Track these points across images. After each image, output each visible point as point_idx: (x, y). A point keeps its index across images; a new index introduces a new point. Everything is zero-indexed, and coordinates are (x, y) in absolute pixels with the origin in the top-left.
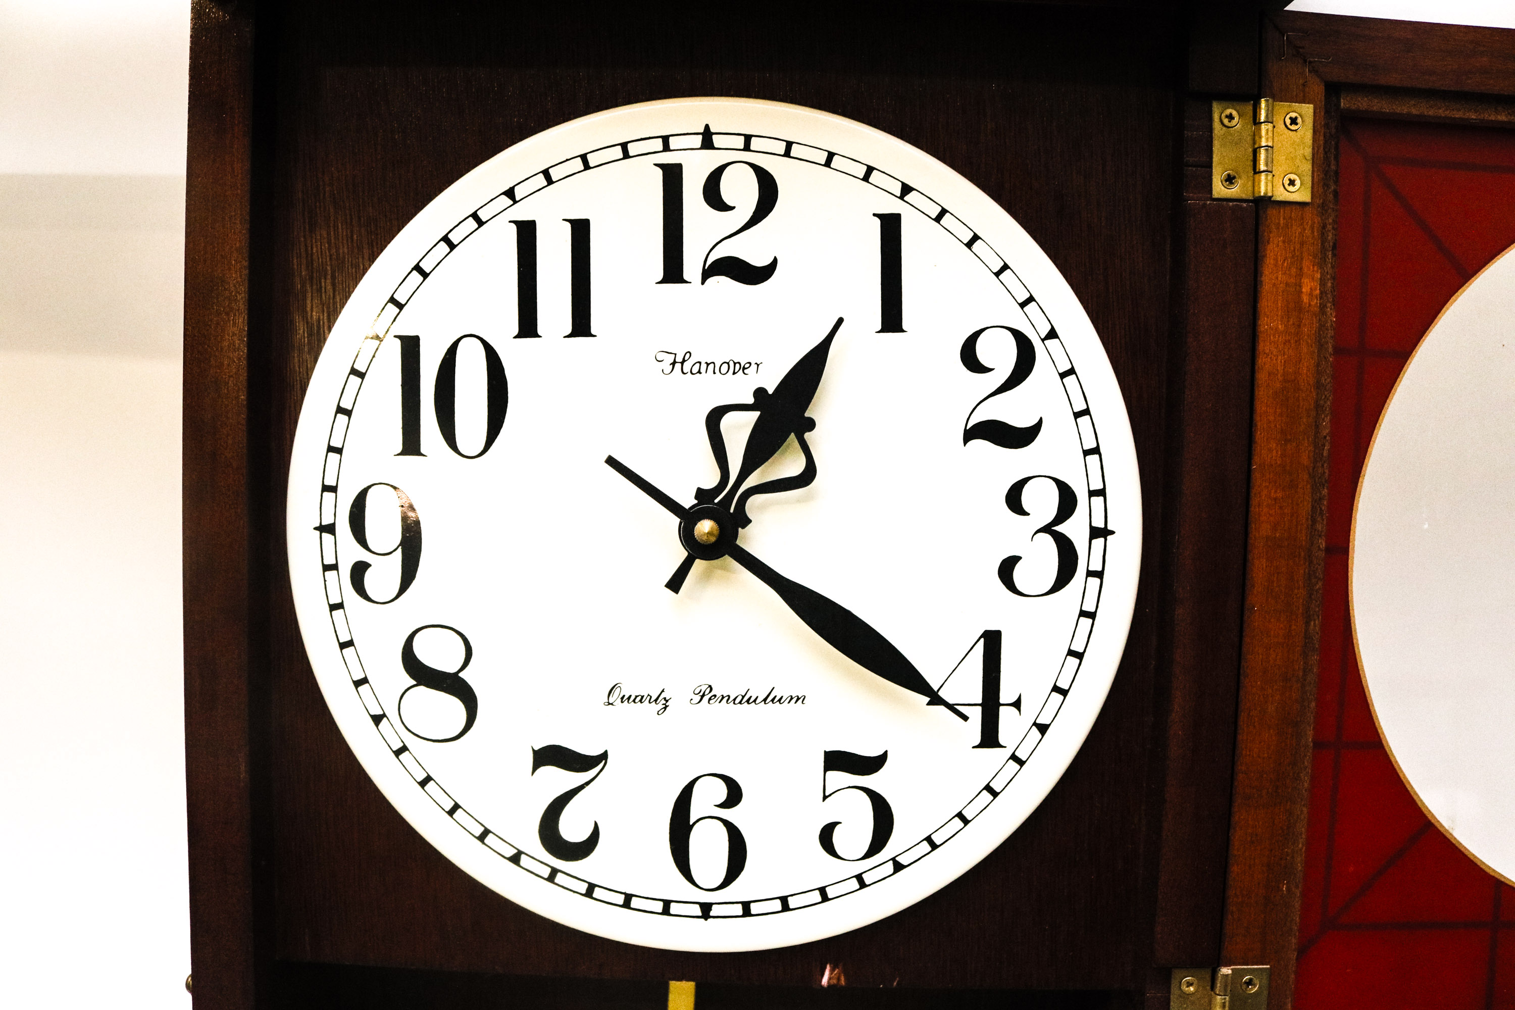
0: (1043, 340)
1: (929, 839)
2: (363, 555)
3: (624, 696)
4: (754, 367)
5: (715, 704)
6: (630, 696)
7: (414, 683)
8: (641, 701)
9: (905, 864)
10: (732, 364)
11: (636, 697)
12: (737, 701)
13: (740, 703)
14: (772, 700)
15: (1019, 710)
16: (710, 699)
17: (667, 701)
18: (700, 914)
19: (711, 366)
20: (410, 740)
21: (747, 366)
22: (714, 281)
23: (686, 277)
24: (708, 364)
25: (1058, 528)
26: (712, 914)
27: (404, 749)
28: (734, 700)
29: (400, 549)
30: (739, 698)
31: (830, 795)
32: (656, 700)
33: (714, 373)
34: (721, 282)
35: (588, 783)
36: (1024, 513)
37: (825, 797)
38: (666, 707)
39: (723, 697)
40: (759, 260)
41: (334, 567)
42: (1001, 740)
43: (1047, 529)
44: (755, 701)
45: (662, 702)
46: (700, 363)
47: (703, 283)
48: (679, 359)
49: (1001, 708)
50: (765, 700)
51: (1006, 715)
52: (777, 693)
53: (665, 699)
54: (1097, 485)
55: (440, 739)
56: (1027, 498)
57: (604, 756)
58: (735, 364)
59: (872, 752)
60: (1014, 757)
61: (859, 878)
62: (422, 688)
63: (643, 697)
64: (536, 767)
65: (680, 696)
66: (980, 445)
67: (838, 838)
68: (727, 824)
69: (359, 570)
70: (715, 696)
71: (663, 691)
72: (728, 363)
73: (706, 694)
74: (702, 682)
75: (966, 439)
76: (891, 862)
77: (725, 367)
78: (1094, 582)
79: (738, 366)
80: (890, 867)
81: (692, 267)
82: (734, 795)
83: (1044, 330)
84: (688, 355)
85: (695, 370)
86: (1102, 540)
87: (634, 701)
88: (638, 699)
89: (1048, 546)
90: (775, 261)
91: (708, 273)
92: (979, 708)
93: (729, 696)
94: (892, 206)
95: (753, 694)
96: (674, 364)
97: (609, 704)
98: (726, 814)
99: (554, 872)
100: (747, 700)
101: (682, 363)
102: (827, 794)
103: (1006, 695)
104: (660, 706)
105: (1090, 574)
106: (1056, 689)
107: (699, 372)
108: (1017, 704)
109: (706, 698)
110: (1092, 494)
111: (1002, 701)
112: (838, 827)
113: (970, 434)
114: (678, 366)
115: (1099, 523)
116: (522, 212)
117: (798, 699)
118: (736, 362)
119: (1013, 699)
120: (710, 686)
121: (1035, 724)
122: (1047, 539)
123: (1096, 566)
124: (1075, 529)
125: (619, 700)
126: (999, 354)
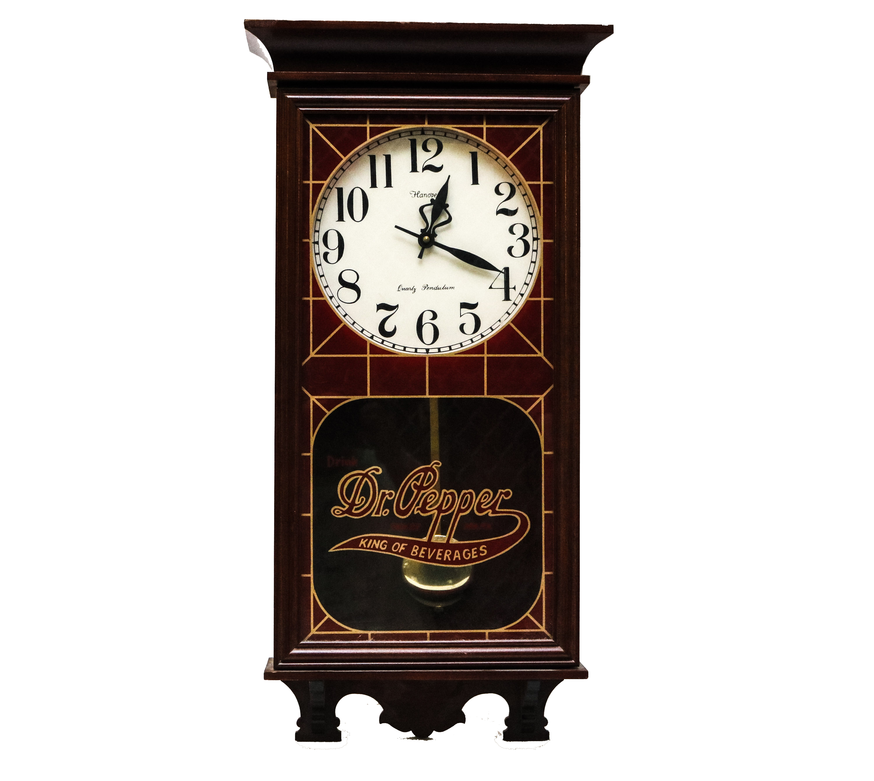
0: (518, 186)
1: (491, 328)
2: (327, 250)
3: (403, 288)
5: (429, 290)
6: (404, 289)
7: (342, 286)
8: (408, 290)
9: (485, 335)
10: (431, 194)
11: (406, 288)
12: (435, 289)
13: (436, 289)
14: (445, 288)
15: (515, 290)
16: (427, 288)
17: (415, 289)
18: (426, 352)
19: (426, 195)
20: (341, 304)
21: (435, 195)
22: (425, 171)
23: (418, 170)
24: (425, 195)
25: (524, 238)
26: (429, 352)
27: (339, 306)
28: (434, 289)
29: (338, 248)
30: (436, 288)
31: (462, 315)
32: (412, 289)
33: (426, 197)
34: (427, 171)
35: (393, 314)
36: (514, 234)
37: (461, 316)
38: (415, 291)
39: (431, 288)
40: (438, 165)
41: (318, 254)
42: (511, 298)
43: (521, 238)
44: (440, 289)
45: (414, 290)
46: (422, 194)
47: (423, 172)
48: (417, 193)
49: (510, 289)
50: (443, 288)
51: (511, 291)
52: (446, 286)
53: (414, 289)
54: (534, 226)
55: (350, 302)
56: (515, 230)
57: (397, 306)
58: (432, 194)
59: (473, 302)
60: (514, 303)
61: (471, 340)
62: (344, 288)
63: (408, 288)
64: (378, 310)
65: (419, 288)
66: (501, 215)
67: (465, 328)
68: (433, 324)
69: (326, 255)
70: (429, 288)
71: (414, 287)
72: (430, 194)
73: (426, 287)
74: (425, 284)
75: (497, 214)
76: (480, 335)
77: (429, 195)
78: (535, 253)
79: (433, 195)
81: (420, 167)
82: (435, 316)
83: (518, 183)
84: (419, 192)
85: (421, 196)
86: (536, 241)
87: (406, 290)
88: (407, 289)
89: (521, 243)
90: (443, 165)
91: (424, 169)
92: (504, 289)
93: (433, 288)
94: (474, 149)
95: (439, 287)
96: (415, 194)
97: (399, 291)
98: (433, 322)
99: (383, 341)
100: (437, 288)
101: (417, 194)
102: (461, 315)
103: (511, 285)
105: (533, 251)
106: (525, 284)
107: (422, 197)
108: (514, 288)
109: (426, 288)
110: (533, 228)
111: (510, 287)
112: (465, 324)
113: (498, 212)
114: (416, 195)
115: (535, 236)
116: (372, 153)
117: (452, 288)
118: (432, 193)
119: (513, 287)
120: (427, 285)
121: (520, 294)
122: (521, 242)
123: (535, 248)
124: (529, 238)
125: (401, 290)
126: (505, 190)
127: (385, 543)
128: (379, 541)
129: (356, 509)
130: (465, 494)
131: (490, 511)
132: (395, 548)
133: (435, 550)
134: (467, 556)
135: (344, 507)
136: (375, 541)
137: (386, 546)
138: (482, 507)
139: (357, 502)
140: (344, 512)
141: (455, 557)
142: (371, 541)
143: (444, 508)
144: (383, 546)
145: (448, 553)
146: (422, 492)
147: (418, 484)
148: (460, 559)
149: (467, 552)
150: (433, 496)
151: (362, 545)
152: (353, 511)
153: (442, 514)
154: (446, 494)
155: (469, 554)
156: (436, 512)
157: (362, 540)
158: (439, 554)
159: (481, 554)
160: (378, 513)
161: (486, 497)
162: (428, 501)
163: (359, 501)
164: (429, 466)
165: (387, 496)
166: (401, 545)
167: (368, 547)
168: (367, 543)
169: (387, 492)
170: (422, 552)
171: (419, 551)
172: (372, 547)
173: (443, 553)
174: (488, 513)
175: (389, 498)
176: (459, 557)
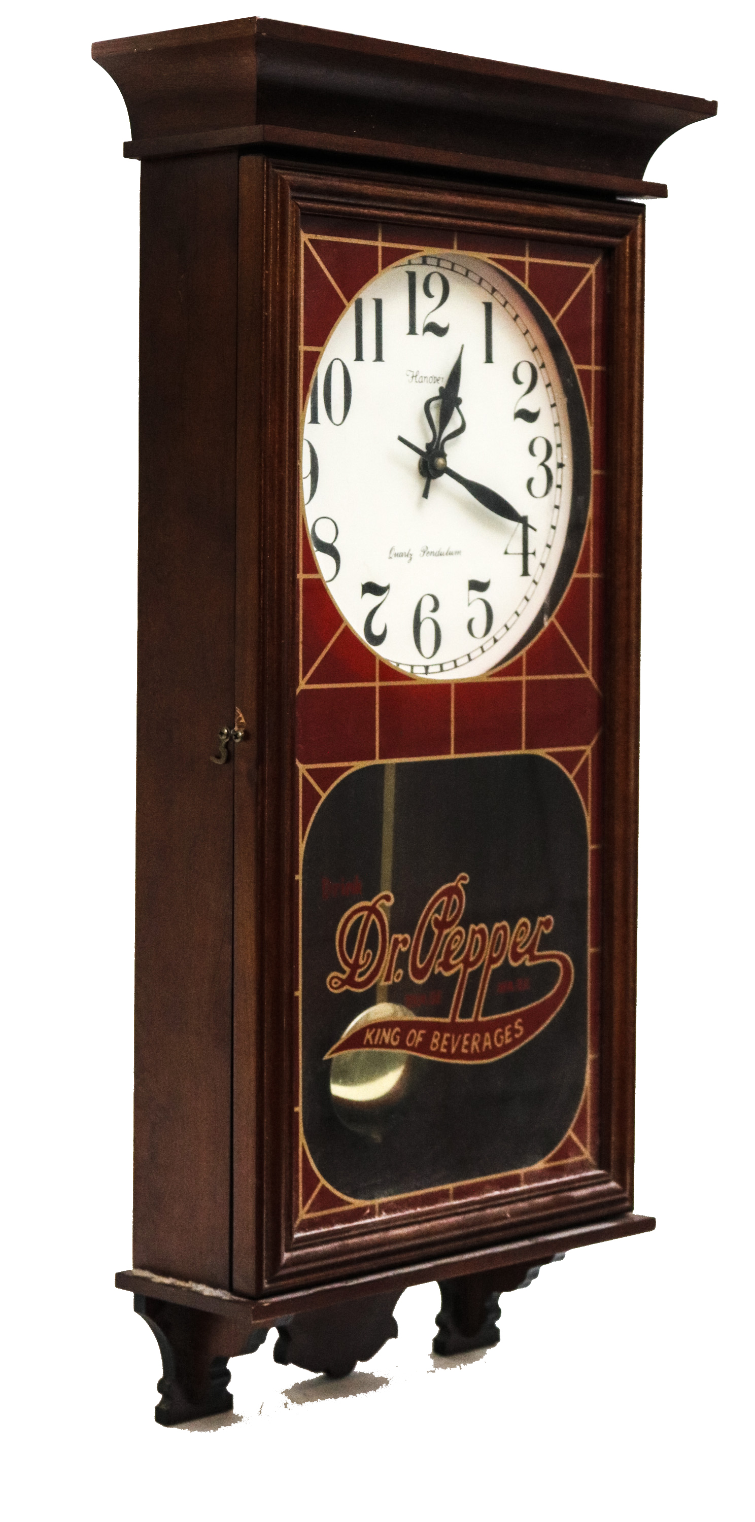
0: (540, 368)
1: (506, 625)
3: (396, 554)
4: (441, 380)
5: (429, 557)
6: (398, 553)
7: (316, 550)
9: (498, 638)
11: (400, 554)
13: (438, 555)
14: (449, 554)
15: (535, 556)
16: (427, 554)
17: (412, 556)
18: (424, 672)
19: (425, 379)
22: (427, 334)
23: (417, 331)
24: (432, 380)
25: (546, 463)
26: (429, 672)
28: (436, 554)
29: (310, 476)
31: (471, 603)
32: (407, 555)
34: (430, 334)
35: (382, 602)
36: (535, 455)
37: (469, 604)
38: (411, 559)
39: (432, 553)
40: (443, 324)
42: (530, 572)
43: (543, 464)
44: (443, 554)
45: (409, 555)
46: (421, 377)
47: (423, 335)
48: (415, 374)
49: (529, 555)
50: (447, 554)
51: (530, 557)
52: (451, 550)
53: (411, 554)
54: (559, 441)
56: (536, 448)
57: (388, 587)
59: (485, 579)
60: (534, 581)
61: (482, 647)
62: (319, 553)
63: (402, 553)
64: (363, 594)
65: (416, 553)
66: (520, 421)
67: (474, 626)
68: (434, 621)
70: (429, 552)
71: (410, 550)
73: (425, 552)
74: (424, 545)
75: (515, 419)
76: (493, 638)
78: (559, 491)
80: (492, 641)
81: (419, 328)
82: (436, 605)
83: (541, 364)
85: (420, 381)
86: (560, 469)
89: (543, 472)
90: (449, 324)
91: (425, 330)
92: (521, 556)
93: (434, 552)
94: (490, 299)
95: (442, 550)
96: (413, 377)
97: (390, 558)
98: (434, 615)
100: (440, 554)
101: (416, 376)
103: (530, 550)
104: (409, 558)
105: (557, 486)
106: (547, 545)
107: (422, 382)
108: (534, 554)
110: (557, 446)
111: (529, 552)
112: (474, 620)
113: (516, 416)
114: (414, 379)
115: (560, 460)
117: (459, 552)
120: (427, 547)
121: (540, 563)
122: (542, 468)
123: (560, 482)
124: (552, 464)
125: (394, 556)
126: (525, 375)
127: (397, 1033)
128: (390, 1030)
129: (361, 975)
130: (498, 929)
131: (527, 956)
132: (410, 1041)
133: (460, 1036)
134: (499, 1040)
135: (344, 972)
136: (384, 1030)
137: (398, 1037)
138: (519, 950)
139: (361, 962)
140: (344, 982)
141: (485, 1044)
142: (379, 1030)
143: (472, 959)
144: (395, 1039)
145: (477, 1038)
146: (445, 932)
147: (440, 918)
148: (490, 1047)
149: (500, 1034)
150: (458, 937)
151: (368, 1041)
152: (358, 980)
153: (470, 970)
154: (474, 932)
155: (502, 1037)
156: (461, 966)
157: (368, 1030)
158: (466, 1043)
159: (517, 1036)
160: (387, 979)
161: (522, 932)
162: (453, 947)
163: (363, 959)
164: (454, 884)
165: (401, 945)
166: (417, 1033)
167: (376, 1043)
168: (374, 1036)
169: (400, 937)
170: (445, 1042)
171: (440, 1042)
172: (380, 1043)
173: (470, 1039)
174: (524, 962)
175: (404, 949)
176: (489, 1044)
